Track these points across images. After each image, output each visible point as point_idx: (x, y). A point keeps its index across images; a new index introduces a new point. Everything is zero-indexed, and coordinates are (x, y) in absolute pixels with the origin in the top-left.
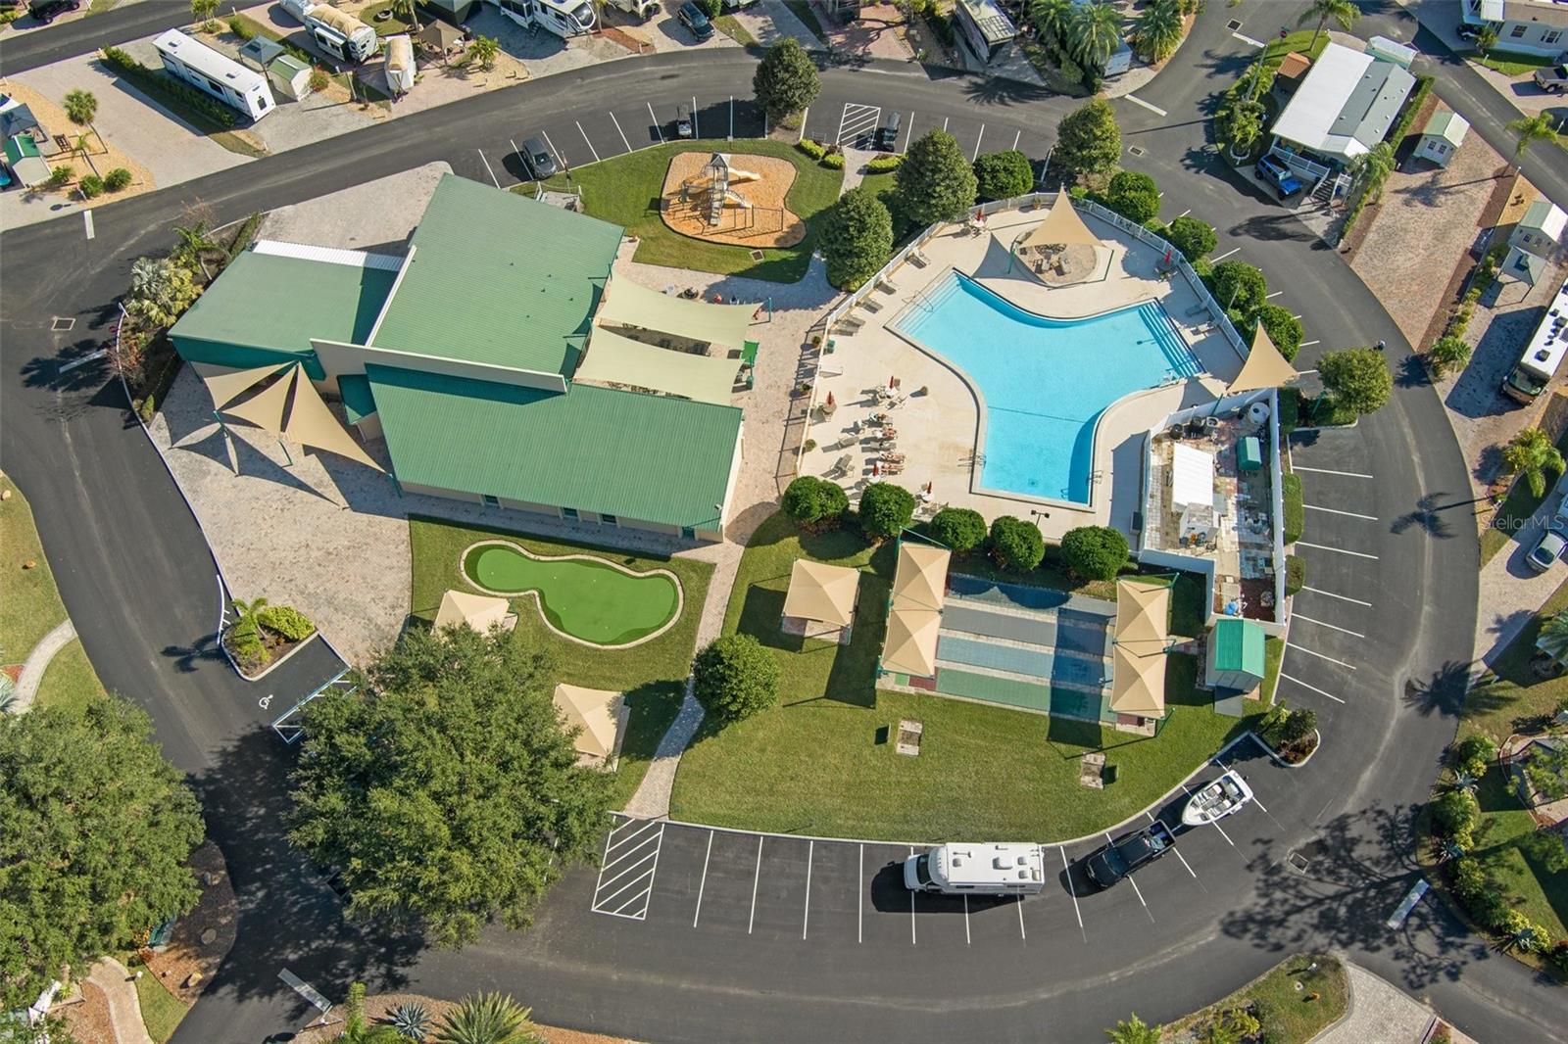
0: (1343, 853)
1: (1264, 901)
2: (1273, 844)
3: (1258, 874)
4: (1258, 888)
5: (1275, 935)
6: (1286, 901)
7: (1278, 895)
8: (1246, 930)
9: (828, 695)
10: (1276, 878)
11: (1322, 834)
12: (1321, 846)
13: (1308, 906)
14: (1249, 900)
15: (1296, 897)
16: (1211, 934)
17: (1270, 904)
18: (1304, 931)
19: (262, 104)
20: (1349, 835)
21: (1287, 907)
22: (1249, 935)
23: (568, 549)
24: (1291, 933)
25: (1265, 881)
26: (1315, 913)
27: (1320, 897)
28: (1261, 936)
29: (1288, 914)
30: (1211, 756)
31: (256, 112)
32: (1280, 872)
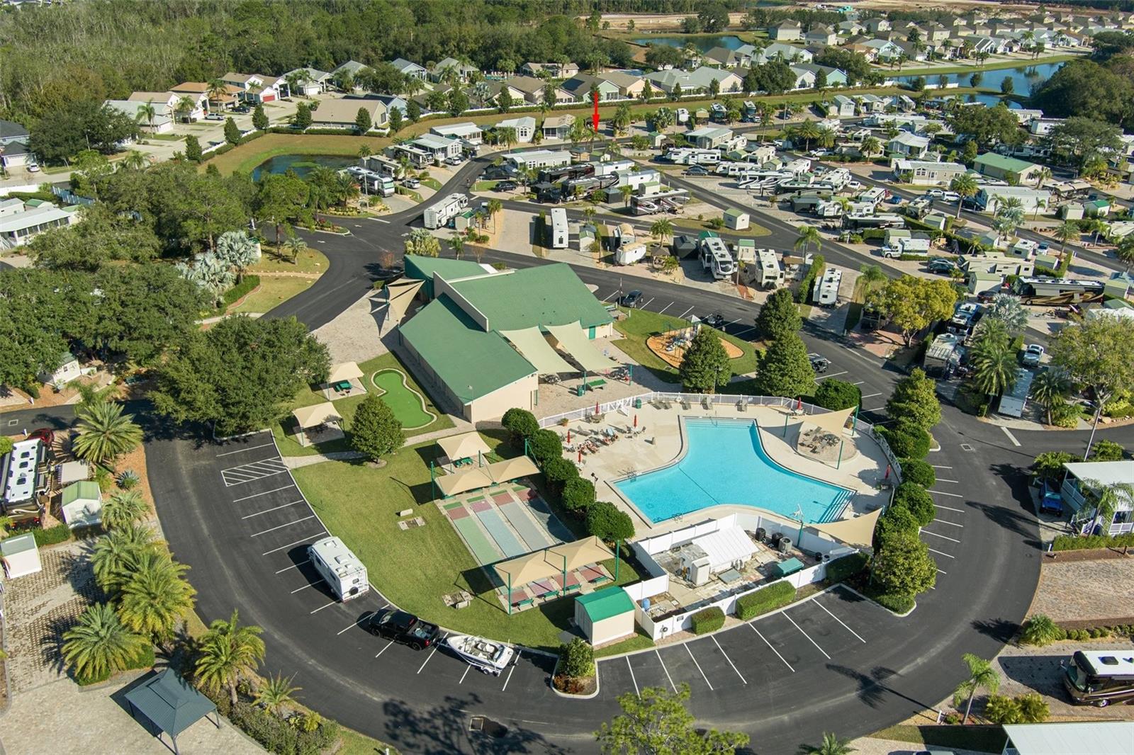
0: (506, 747)
1: (426, 716)
2: (479, 705)
3: (447, 706)
4: (435, 709)
5: (405, 732)
6: (437, 728)
7: (439, 722)
8: (395, 715)
9: (412, 488)
10: (452, 717)
11: (512, 729)
12: (501, 732)
13: (443, 743)
14: (421, 709)
15: (445, 732)
16: (378, 698)
17: (427, 721)
18: (419, 747)
19: (561, 241)
20: (525, 745)
21: (432, 731)
22: (392, 718)
23: (419, 389)
24: (411, 740)
25: (445, 711)
26: (439, 748)
27: (456, 746)
28: (396, 725)
29: (426, 733)
30: (520, 645)
31: (556, 243)
32: (459, 716)
